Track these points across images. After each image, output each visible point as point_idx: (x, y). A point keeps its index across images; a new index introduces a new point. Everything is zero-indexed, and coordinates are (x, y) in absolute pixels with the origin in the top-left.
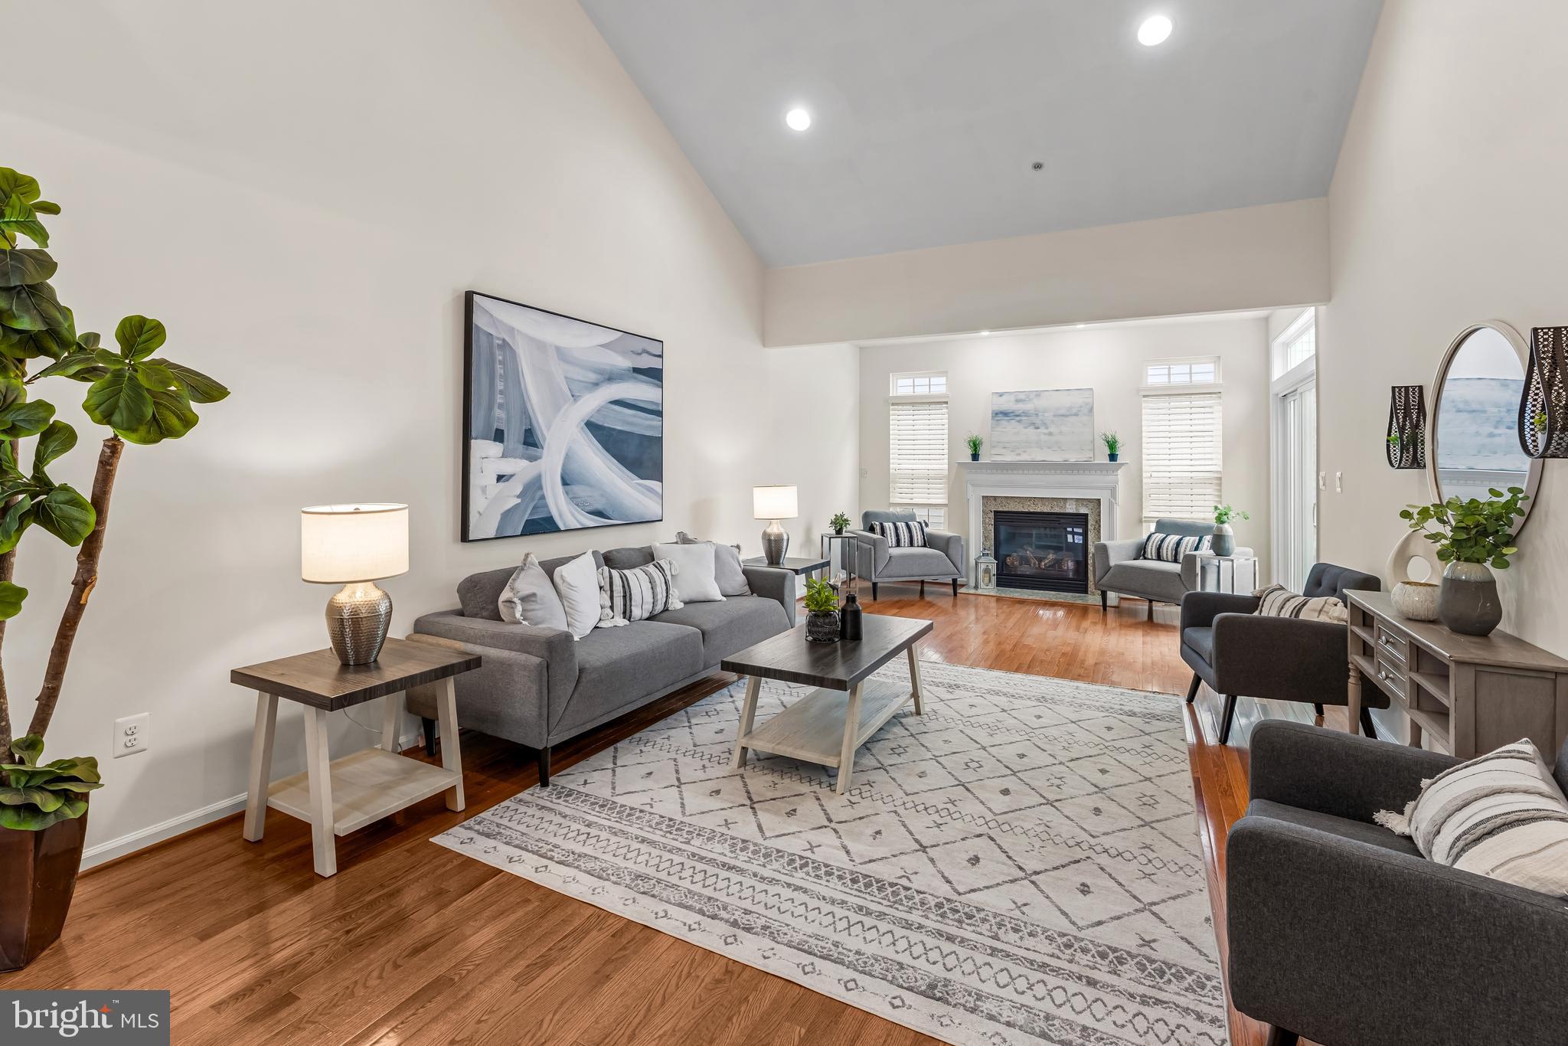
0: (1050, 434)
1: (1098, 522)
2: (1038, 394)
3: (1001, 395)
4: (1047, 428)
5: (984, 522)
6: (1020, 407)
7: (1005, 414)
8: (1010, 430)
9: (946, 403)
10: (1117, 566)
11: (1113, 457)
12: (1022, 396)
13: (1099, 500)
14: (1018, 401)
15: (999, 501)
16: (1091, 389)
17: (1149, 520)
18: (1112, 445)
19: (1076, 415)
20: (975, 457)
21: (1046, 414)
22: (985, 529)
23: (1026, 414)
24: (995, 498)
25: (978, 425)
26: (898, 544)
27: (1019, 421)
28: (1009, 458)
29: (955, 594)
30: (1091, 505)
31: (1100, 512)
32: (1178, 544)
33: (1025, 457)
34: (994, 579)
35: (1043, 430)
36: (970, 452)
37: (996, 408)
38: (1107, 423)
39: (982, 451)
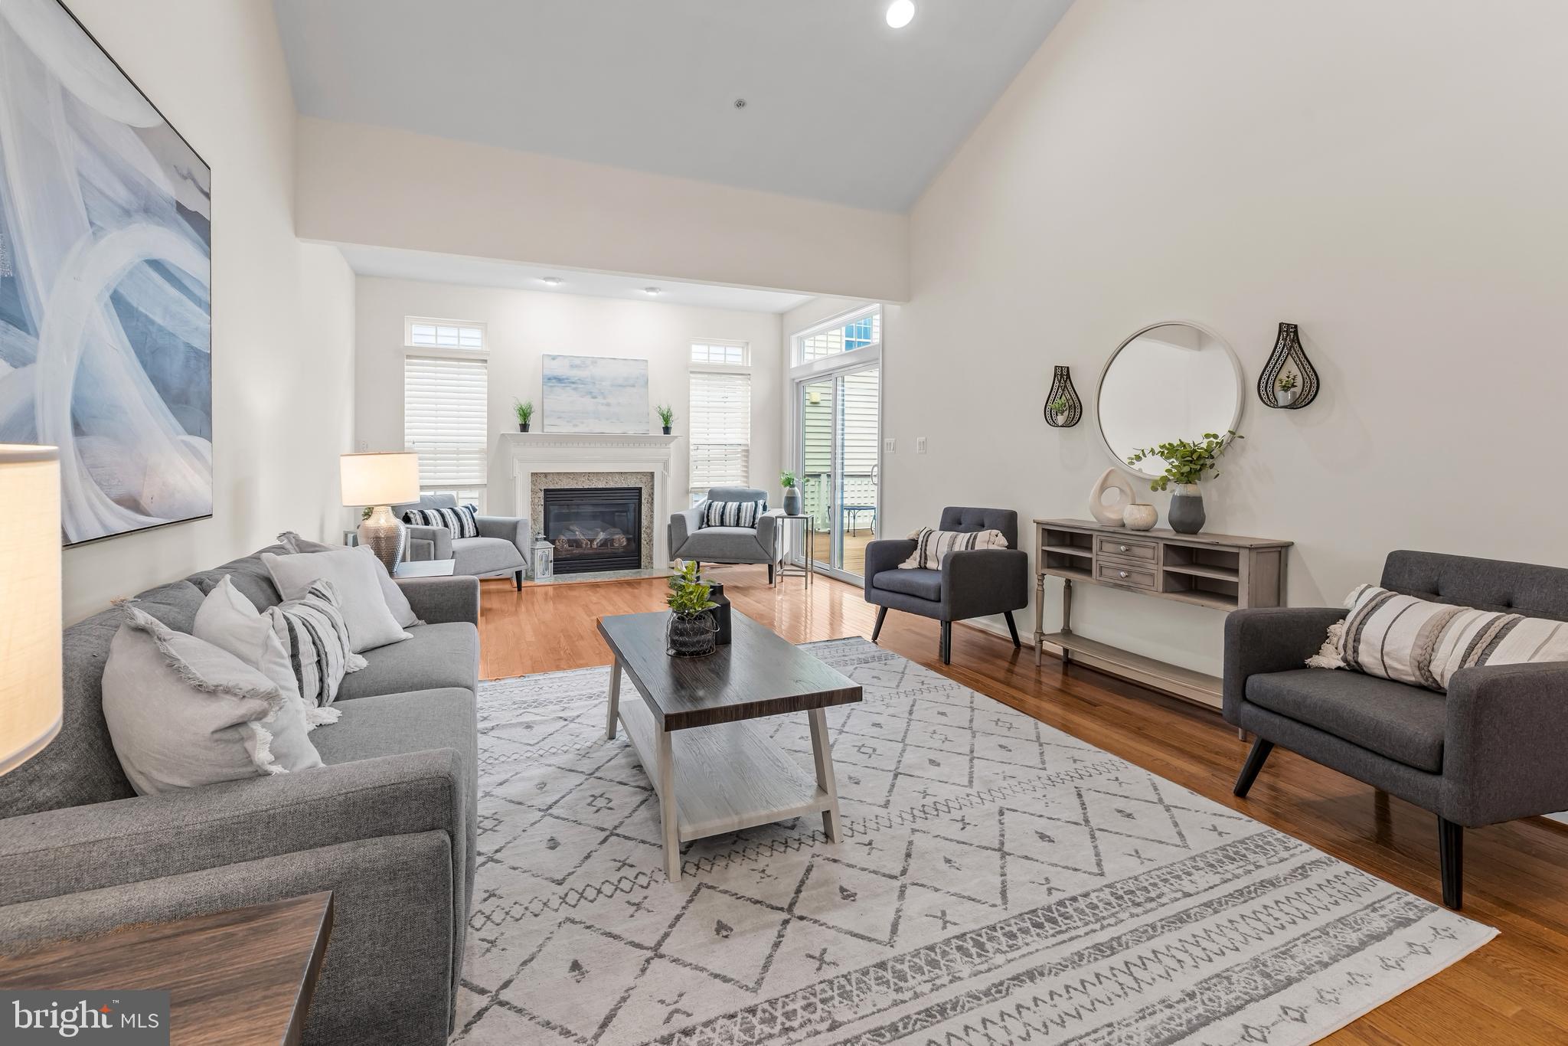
0: (608, 405)
1: (652, 495)
2: (595, 361)
3: (554, 358)
4: (604, 398)
5: (533, 503)
6: (575, 374)
7: (559, 380)
8: (563, 399)
9: (486, 361)
10: (694, 535)
11: (667, 430)
12: (577, 362)
13: (652, 474)
14: (572, 366)
15: (550, 478)
16: (646, 361)
17: (698, 491)
18: (666, 418)
19: (633, 386)
20: (524, 427)
21: (604, 384)
22: (534, 510)
23: (582, 381)
24: (546, 475)
25: (527, 393)
26: (462, 535)
27: (575, 389)
28: (566, 429)
29: (519, 588)
30: (644, 479)
31: (653, 485)
32: (739, 509)
33: (582, 429)
34: (551, 565)
35: (600, 400)
36: (518, 421)
37: (548, 373)
38: (660, 396)
39: (533, 421)
